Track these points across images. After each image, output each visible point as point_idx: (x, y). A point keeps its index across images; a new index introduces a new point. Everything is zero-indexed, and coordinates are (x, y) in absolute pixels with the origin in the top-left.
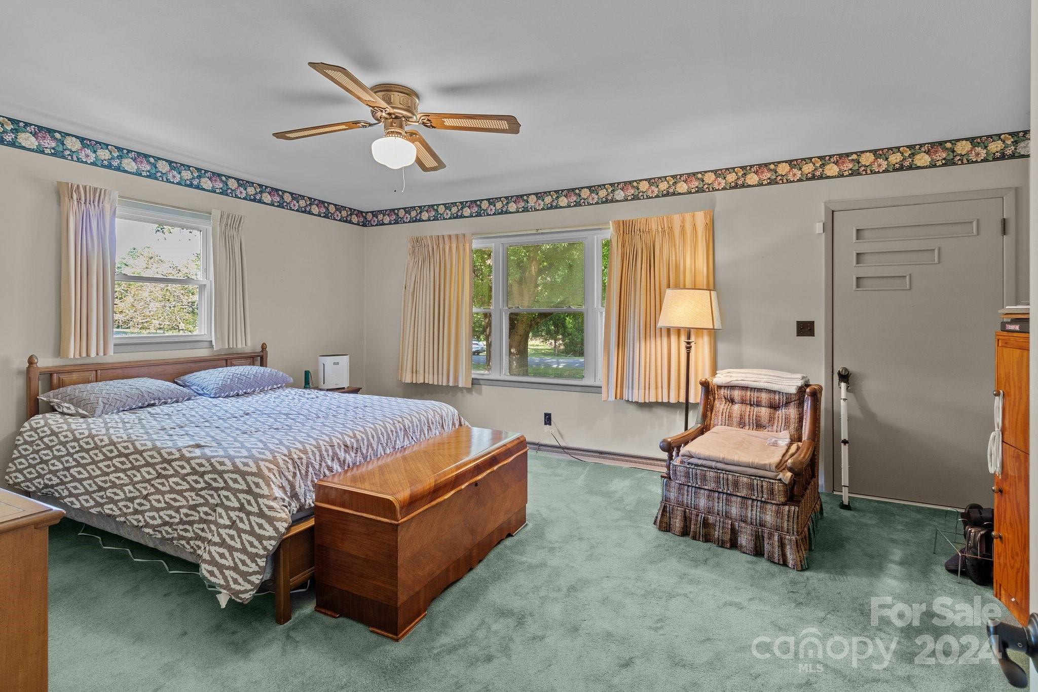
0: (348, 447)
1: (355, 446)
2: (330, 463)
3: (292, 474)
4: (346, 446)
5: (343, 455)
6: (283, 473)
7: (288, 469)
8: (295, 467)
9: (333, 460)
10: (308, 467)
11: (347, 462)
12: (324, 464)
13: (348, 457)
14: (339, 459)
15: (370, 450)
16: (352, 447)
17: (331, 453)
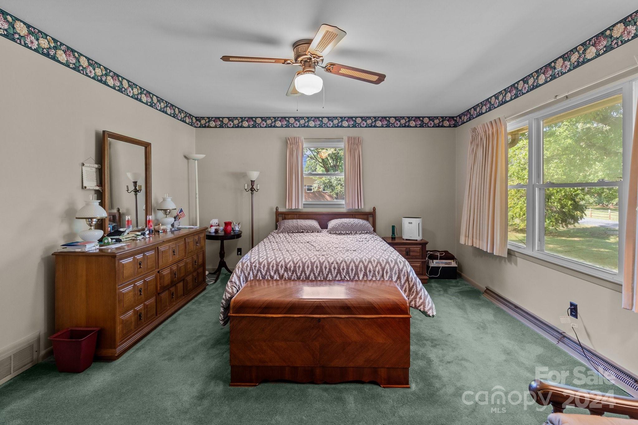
0: (287, 268)
1: (292, 269)
2: (272, 274)
3: (248, 272)
4: (286, 267)
5: (283, 272)
6: (243, 271)
7: (247, 270)
8: (251, 270)
9: (275, 273)
10: (258, 272)
11: (284, 277)
12: (268, 273)
13: (286, 274)
14: (279, 274)
15: (303, 274)
16: (290, 269)
17: (275, 268)
